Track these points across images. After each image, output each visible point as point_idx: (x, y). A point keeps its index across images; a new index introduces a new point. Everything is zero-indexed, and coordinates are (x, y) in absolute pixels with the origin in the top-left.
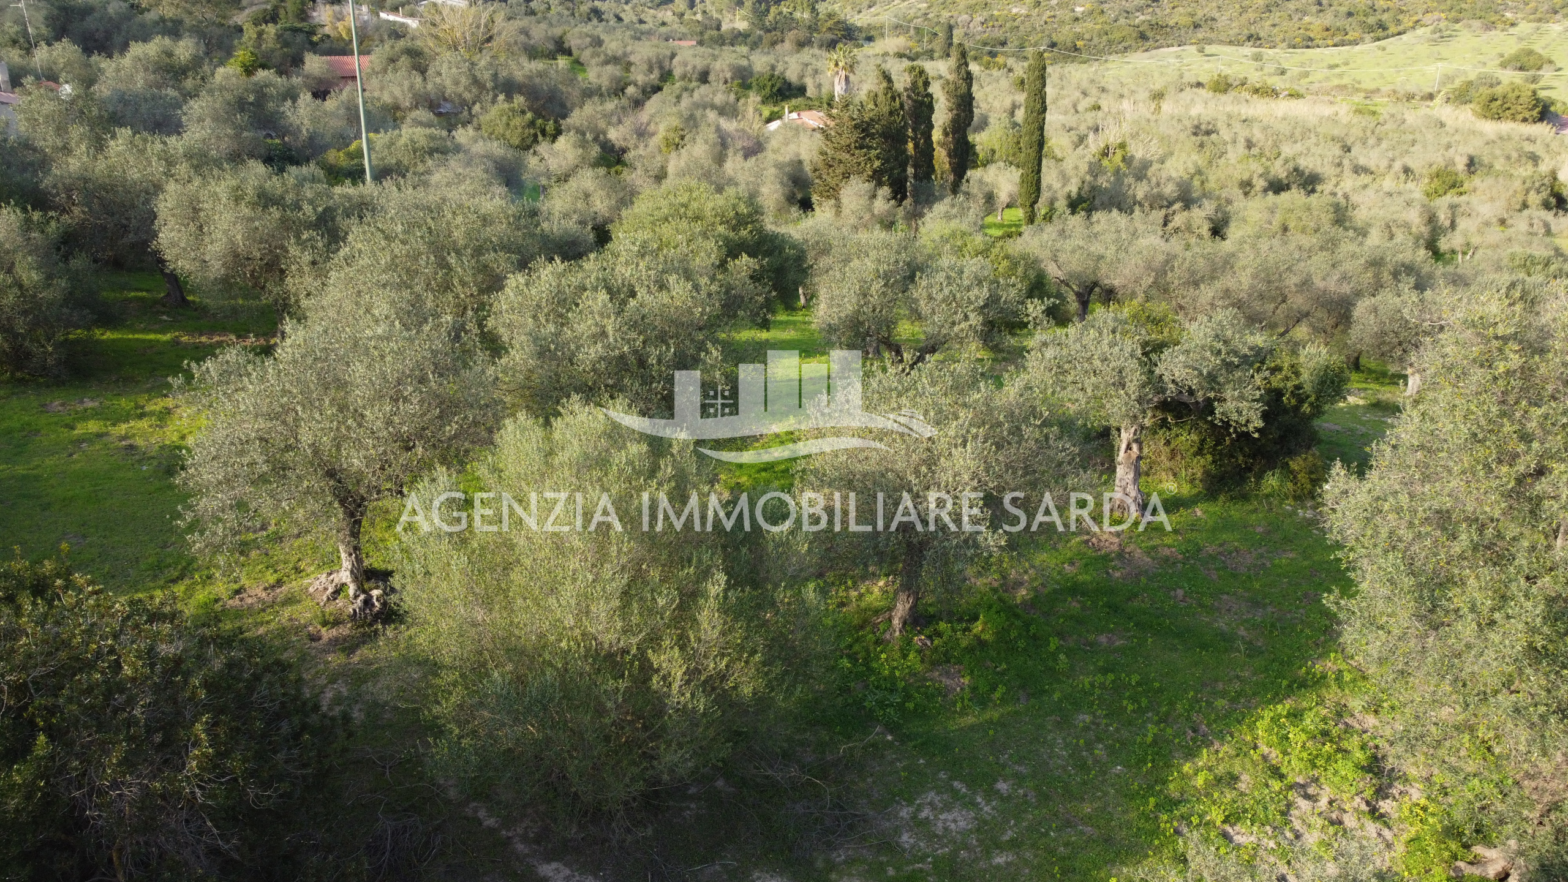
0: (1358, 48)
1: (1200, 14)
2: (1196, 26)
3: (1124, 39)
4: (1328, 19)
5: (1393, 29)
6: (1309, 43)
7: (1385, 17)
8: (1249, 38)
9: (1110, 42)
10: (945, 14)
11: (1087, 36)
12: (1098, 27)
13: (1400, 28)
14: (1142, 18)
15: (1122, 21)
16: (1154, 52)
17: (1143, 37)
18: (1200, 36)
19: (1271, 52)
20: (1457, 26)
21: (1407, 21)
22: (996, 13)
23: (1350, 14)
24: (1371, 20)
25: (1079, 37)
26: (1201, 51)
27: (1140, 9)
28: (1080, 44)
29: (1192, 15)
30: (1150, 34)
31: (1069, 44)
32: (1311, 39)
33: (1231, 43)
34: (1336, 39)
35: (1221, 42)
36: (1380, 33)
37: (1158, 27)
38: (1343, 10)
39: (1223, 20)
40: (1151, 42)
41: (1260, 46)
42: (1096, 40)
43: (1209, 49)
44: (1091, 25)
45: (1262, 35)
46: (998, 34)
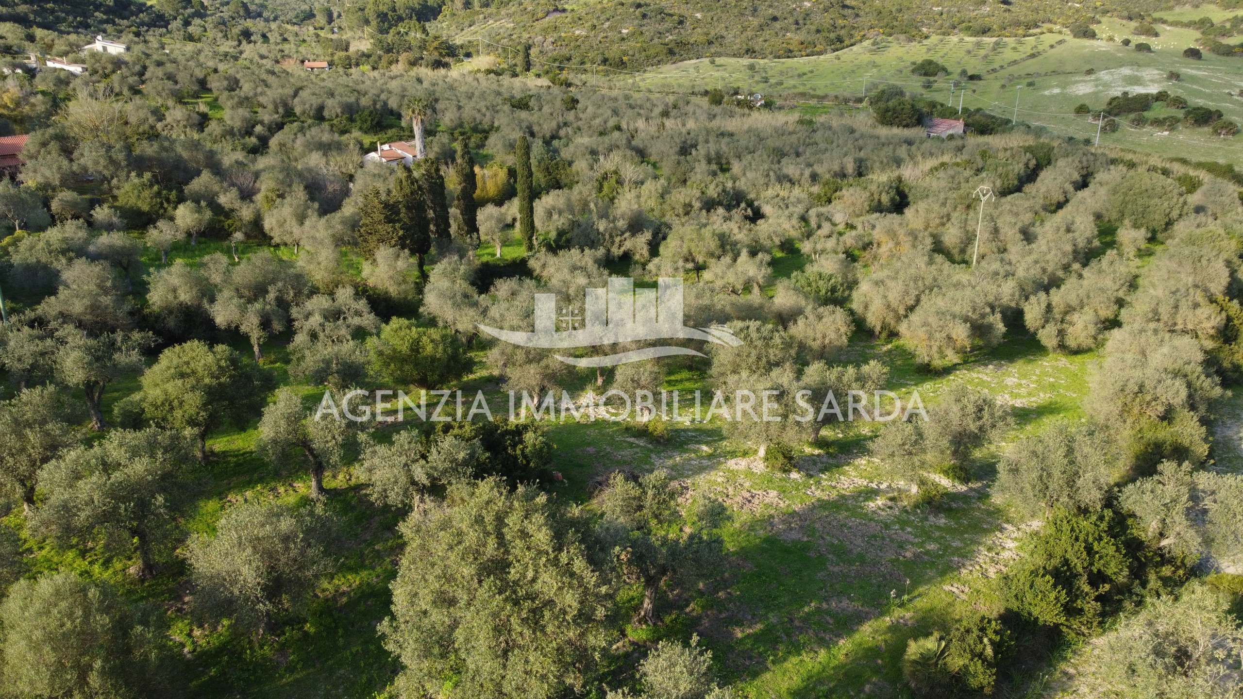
0: (822, 57)
1: (713, 33)
2: (710, 43)
3: (657, 55)
4: (801, 36)
5: (847, 42)
6: (789, 54)
7: (842, 32)
8: (747, 51)
9: (648, 57)
10: (525, 35)
11: (631, 53)
12: (639, 45)
13: (853, 41)
14: (670, 37)
15: (656, 40)
16: (680, 64)
17: (671, 52)
18: (713, 50)
19: (762, 62)
20: (890, 39)
21: (857, 37)
22: (563, 35)
23: (818, 31)
24: (832, 36)
25: (625, 53)
26: (713, 62)
27: (668, 31)
28: (625, 59)
29: (707, 34)
30: (676, 50)
31: (617, 60)
32: (791, 51)
33: (734, 55)
34: (808, 51)
35: (728, 55)
36: (838, 45)
37: (681, 44)
38: (813, 28)
39: (729, 38)
40: (677, 56)
41: (755, 57)
42: (637, 55)
43: (719, 60)
44: (633, 44)
45: (757, 48)
46: (565, 52)
